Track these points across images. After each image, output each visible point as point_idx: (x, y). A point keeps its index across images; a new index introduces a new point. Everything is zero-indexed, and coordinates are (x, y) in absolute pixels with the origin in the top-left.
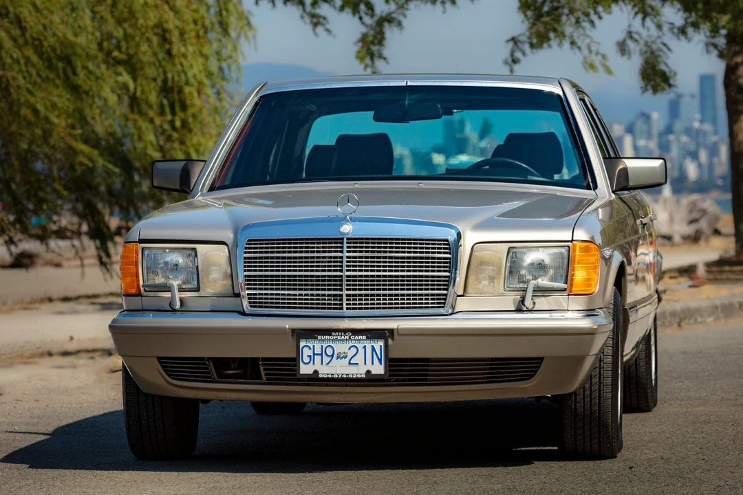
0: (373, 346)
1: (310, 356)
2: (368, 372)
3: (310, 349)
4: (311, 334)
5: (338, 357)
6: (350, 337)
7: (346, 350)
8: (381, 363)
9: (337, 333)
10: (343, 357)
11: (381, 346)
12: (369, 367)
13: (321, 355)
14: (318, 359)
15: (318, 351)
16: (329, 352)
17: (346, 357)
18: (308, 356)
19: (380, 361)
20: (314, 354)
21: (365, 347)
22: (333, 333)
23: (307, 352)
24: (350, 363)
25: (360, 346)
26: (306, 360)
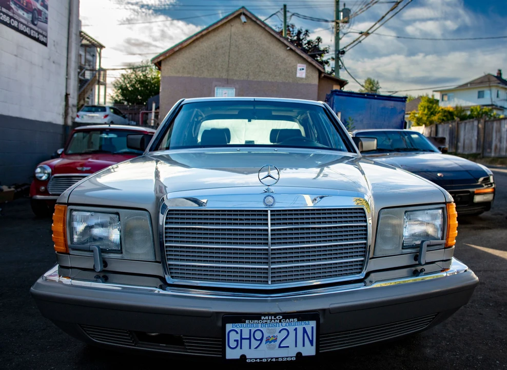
0: (304, 328)
1: (237, 341)
2: (299, 354)
3: (237, 333)
4: (239, 318)
5: (267, 341)
7: (277, 334)
8: (312, 345)
9: (267, 318)
10: (272, 341)
11: (312, 327)
12: (300, 349)
13: (250, 339)
14: (245, 343)
15: (246, 335)
16: (258, 335)
18: (235, 341)
19: (311, 342)
20: (242, 339)
21: (296, 329)
22: (263, 318)
23: (233, 337)
24: (280, 347)
25: (291, 329)
26: (233, 344)
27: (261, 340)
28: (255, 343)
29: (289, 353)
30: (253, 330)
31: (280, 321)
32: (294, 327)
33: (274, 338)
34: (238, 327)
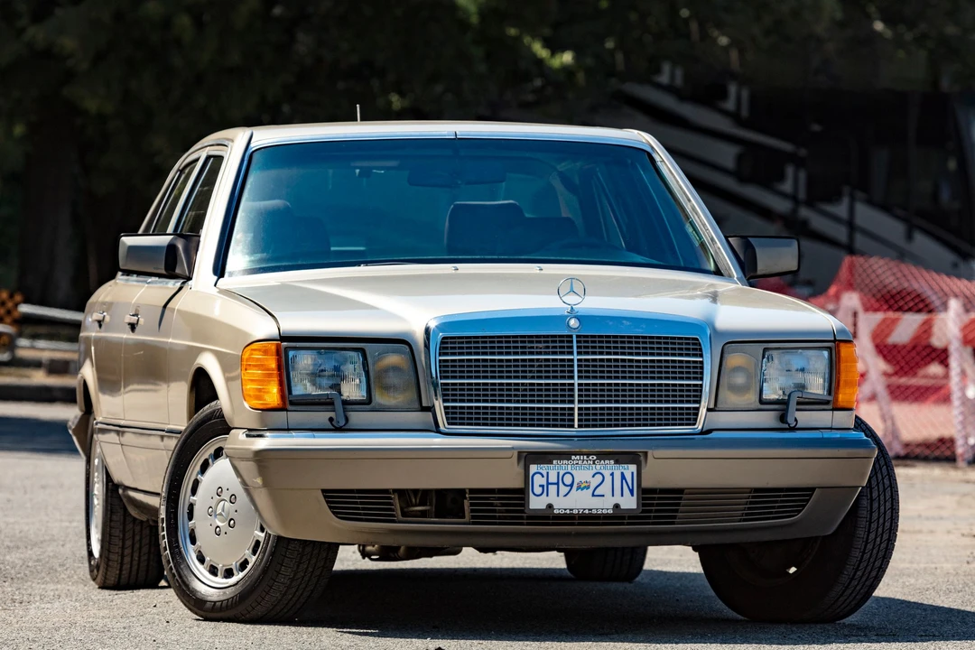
5: (579, 488)
6: (594, 461)
9: (578, 457)
10: (585, 487)
17: (588, 487)
20: (548, 483)
22: (573, 457)
26: (538, 490)
27: (571, 485)
28: (564, 490)
29: (604, 505)
30: (561, 473)
31: (594, 463)
32: (611, 472)
33: (586, 484)
34: (544, 468)
